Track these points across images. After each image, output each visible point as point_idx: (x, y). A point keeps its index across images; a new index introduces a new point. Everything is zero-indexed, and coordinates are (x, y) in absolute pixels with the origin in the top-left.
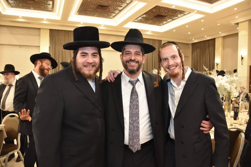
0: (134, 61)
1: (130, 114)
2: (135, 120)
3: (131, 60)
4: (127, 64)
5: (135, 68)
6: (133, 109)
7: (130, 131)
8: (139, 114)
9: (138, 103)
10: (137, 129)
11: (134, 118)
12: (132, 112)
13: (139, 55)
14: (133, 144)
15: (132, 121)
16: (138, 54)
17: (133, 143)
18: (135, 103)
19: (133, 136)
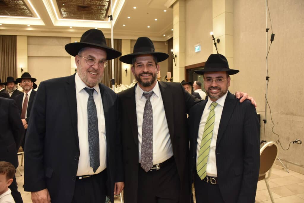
0: (147, 73)
1: (143, 130)
2: (148, 137)
3: (144, 73)
4: (141, 77)
5: (149, 80)
6: (146, 125)
7: (142, 149)
8: (152, 130)
9: (152, 118)
10: (149, 147)
11: (147, 134)
12: (145, 128)
13: (152, 65)
14: (146, 163)
15: (145, 137)
16: (150, 65)
17: (145, 161)
18: (149, 118)
19: (145, 154)
